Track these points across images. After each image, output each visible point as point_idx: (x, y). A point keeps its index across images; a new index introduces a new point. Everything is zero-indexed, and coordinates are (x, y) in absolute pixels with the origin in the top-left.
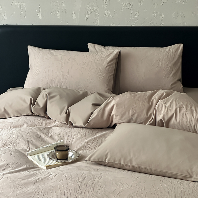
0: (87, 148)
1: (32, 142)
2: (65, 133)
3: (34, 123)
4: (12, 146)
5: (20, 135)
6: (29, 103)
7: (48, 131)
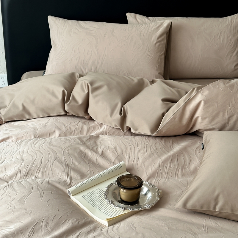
0: (164, 174)
1: (73, 166)
2: (123, 147)
3: (70, 128)
4: (40, 175)
5: (52, 154)
6: (60, 97)
7: (95, 142)
